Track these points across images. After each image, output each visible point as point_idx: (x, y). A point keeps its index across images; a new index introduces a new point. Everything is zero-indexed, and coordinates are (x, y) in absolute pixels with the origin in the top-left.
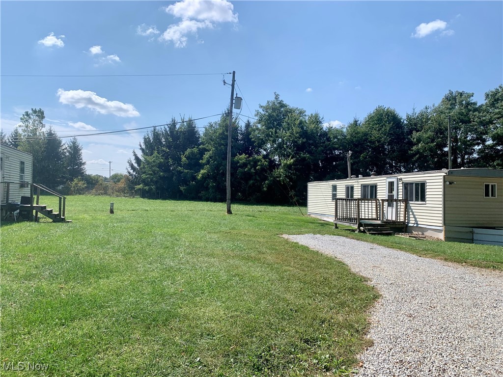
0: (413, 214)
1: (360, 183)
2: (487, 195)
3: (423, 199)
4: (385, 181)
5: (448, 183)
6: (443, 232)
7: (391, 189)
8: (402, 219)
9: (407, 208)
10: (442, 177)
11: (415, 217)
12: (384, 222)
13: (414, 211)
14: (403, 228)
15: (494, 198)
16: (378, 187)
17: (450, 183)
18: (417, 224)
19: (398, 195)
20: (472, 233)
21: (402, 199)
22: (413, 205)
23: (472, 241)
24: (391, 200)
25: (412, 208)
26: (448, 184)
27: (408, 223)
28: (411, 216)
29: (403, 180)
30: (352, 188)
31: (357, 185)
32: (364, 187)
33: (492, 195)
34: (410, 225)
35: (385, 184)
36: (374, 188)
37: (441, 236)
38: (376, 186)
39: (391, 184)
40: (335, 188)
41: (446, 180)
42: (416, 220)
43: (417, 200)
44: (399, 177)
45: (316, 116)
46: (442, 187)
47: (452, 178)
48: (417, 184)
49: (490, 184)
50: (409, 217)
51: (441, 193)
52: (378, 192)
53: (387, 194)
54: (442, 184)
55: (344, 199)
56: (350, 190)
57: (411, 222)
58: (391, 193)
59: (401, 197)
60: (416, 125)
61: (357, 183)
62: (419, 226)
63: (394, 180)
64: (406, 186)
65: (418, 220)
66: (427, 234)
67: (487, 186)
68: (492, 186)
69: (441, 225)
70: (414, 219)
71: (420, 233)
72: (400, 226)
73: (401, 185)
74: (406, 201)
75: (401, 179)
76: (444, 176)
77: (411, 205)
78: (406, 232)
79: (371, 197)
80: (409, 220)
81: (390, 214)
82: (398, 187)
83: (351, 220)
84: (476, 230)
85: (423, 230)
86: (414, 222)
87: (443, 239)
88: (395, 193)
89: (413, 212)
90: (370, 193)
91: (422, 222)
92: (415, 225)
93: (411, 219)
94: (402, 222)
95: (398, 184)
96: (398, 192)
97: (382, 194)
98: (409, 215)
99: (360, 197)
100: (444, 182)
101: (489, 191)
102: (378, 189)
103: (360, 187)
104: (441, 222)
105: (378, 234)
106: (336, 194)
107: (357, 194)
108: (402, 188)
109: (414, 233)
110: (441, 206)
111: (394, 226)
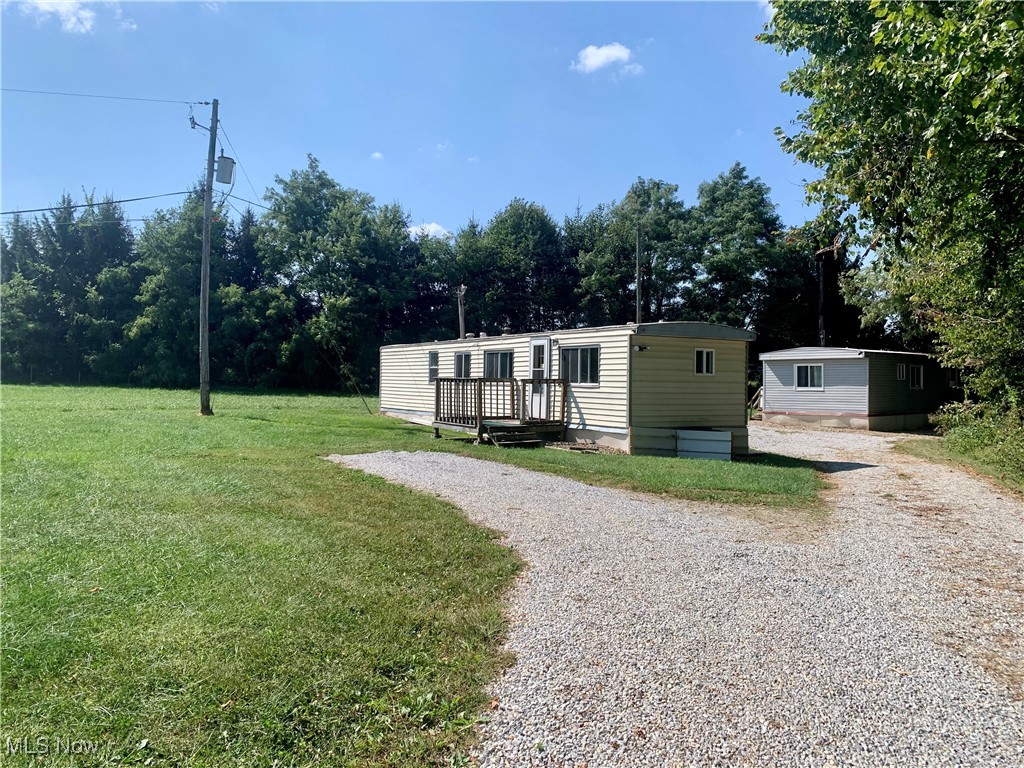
0: (577, 407)
1: (482, 348)
2: (699, 370)
3: (595, 378)
4: (527, 344)
5: (637, 348)
6: (628, 439)
7: (538, 360)
8: (558, 416)
9: (566, 396)
10: (627, 338)
11: (580, 412)
12: (527, 423)
13: (578, 400)
14: (559, 433)
15: (710, 374)
16: (515, 355)
17: (641, 349)
18: (585, 425)
19: (550, 371)
20: (675, 438)
21: (557, 378)
22: (578, 389)
23: (674, 452)
24: (538, 381)
25: (576, 394)
26: (637, 349)
27: (569, 423)
28: (574, 410)
29: (560, 342)
30: (468, 357)
31: (476, 353)
32: (490, 355)
33: (708, 371)
34: (571, 426)
35: (527, 349)
36: (508, 357)
37: (625, 445)
38: (512, 354)
39: (539, 350)
40: (434, 358)
41: (634, 343)
42: (582, 418)
43: (584, 380)
44: (553, 338)
45: (396, 211)
47: (644, 340)
48: (584, 351)
49: (705, 351)
50: (569, 413)
51: (625, 367)
52: (515, 364)
53: (532, 369)
54: (627, 349)
55: (452, 380)
56: (463, 361)
57: (573, 421)
58: (539, 367)
59: (555, 375)
60: (582, 238)
61: (476, 348)
62: (588, 428)
63: (544, 342)
64: (565, 353)
65: (585, 416)
66: (602, 442)
67: (700, 354)
68: (708, 354)
69: (624, 425)
70: (578, 416)
71: (589, 441)
72: (555, 429)
73: (557, 352)
74: (565, 381)
75: (556, 341)
76: (631, 335)
77: (573, 390)
78: (564, 440)
79: (502, 375)
80: (569, 418)
81: (537, 407)
82: (551, 355)
83: (464, 420)
84: (682, 434)
85: (594, 435)
86: (578, 421)
87: (628, 452)
88: (545, 366)
89: (576, 403)
90: (500, 367)
91: (593, 422)
92: (581, 427)
93: (573, 416)
94: (557, 421)
95: (551, 350)
96: (550, 366)
97: (523, 368)
98: (570, 408)
99: (482, 374)
100: (631, 346)
101: (702, 362)
102: (515, 360)
103: (482, 357)
104: (624, 420)
105: (516, 446)
106: (437, 370)
107: (477, 370)
108: (557, 357)
109: (579, 441)
110: (625, 390)
111: (543, 429)
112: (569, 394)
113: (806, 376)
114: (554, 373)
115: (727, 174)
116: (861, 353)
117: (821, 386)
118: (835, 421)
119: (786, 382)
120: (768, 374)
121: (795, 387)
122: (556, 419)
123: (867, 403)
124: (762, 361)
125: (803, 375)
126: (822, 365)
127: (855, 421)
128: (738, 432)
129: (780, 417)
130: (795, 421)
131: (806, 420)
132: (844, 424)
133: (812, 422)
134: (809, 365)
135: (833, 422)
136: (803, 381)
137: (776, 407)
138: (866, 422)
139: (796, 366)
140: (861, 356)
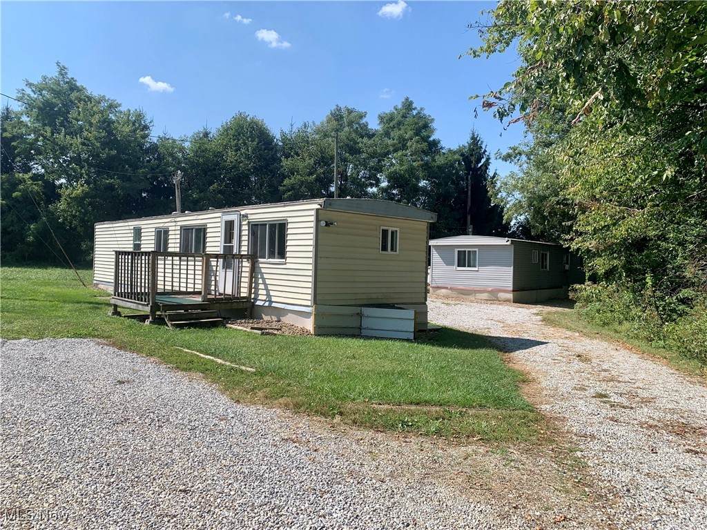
0: (264, 283)
1: (179, 223)
2: (384, 248)
3: (282, 254)
4: (219, 220)
5: (323, 223)
6: (312, 318)
7: (229, 236)
8: (244, 292)
9: (254, 270)
10: (313, 213)
11: (266, 289)
12: (210, 300)
13: (265, 276)
14: (246, 310)
15: (395, 253)
16: (208, 230)
17: (327, 225)
18: (271, 302)
19: (240, 246)
20: (360, 315)
21: (246, 253)
22: (266, 265)
23: (356, 332)
24: (228, 257)
25: (263, 270)
26: (324, 225)
27: (256, 299)
28: (261, 286)
29: (250, 217)
30: (166, 232)
31: (174, 228)
32: (186, 231)
33: (392, 250)
34: (258, 303)
35: (219, 225)
36: (201, 232)
37: (309, 324)
38: (205, 229)
39: (229, 226)
40: (138, 233)
41: (320, 218)
42: (268, 295)
43: (272, 255)
44: (243, 213)
45: (140, 116)
46: (312, 230)
47: (331, 215)
48: (273, 226)
49: (390, 230)
50: (257, 289)
51: (311, 242)
52: (208, 240)
53: (223, 244)
54: (313, 224)
56: (162, 236)
57: (260, 297)
58: (230, 242)
59: (245, 250)
61: (174, 224)
62: (274, 305)
63: (233, 217)
64: (255, 228)
65: (272, 293)
66: (288, 319)
67: (385, 232)
68: (392, 233)
69: (309, 303)
70: (264, 292)
71: (275, 318)
72: (241, 306)
73: (246, 227)
74: (253, 258)
75: (246, 216)
76: (317, 210)
77: (261, 265)
78: (252, 318)
79: (196, 251)
80: (257, 294)
81: (225, 283)
82: (240, 231)
83: (138, 296)
84: (367, 311)
85: (280, 312)
86: (264, 297)
87: (312, 332)
88: (235, 242)
89: (264, 279)
90: (194, 241)
91: (279, 299)
92: (267, 304)
93: (260, 292)
94: (244, 298)
95: (241, 226)
96: (240, 241)
97: (215, 244)
98: (257, 284)
99: (178, 250)
100: (318, 221)
101: (387, 241)
102: (208, 235)
103: (179, 232)
104: (309, 297)
105: (190, 326)
106: (140, 245)
107: (174, 245)
108: (246, 233)
109: (266, 318)
110: (310, 267)
111: (228, 307)
112: (257, 270)
113: (465, 259)
114: (243, 248)
115: (400, 107)
116: (508, 240)
117: (475, 267)
118: (486, 294)
119: (448, 262)
120: (435, 257)
121: (455, 267)
122: (242, 295)
123: (512, 281)
124: (430, 246)
125: (462, 257)
126: (477, 250)
127: (502, 295)
128: (419, 308)
129: (443, 291)
130: (454, 294)
131: (464, 294)
132: (493, 297)
133: (469, 295)
134: (467, 250)
135: (485, 296)
136: (462, 262)
137: (440, 283)
138: (510, 296)
139: (456, 250)
140: (508, 243)
